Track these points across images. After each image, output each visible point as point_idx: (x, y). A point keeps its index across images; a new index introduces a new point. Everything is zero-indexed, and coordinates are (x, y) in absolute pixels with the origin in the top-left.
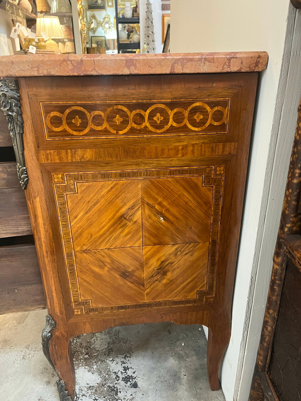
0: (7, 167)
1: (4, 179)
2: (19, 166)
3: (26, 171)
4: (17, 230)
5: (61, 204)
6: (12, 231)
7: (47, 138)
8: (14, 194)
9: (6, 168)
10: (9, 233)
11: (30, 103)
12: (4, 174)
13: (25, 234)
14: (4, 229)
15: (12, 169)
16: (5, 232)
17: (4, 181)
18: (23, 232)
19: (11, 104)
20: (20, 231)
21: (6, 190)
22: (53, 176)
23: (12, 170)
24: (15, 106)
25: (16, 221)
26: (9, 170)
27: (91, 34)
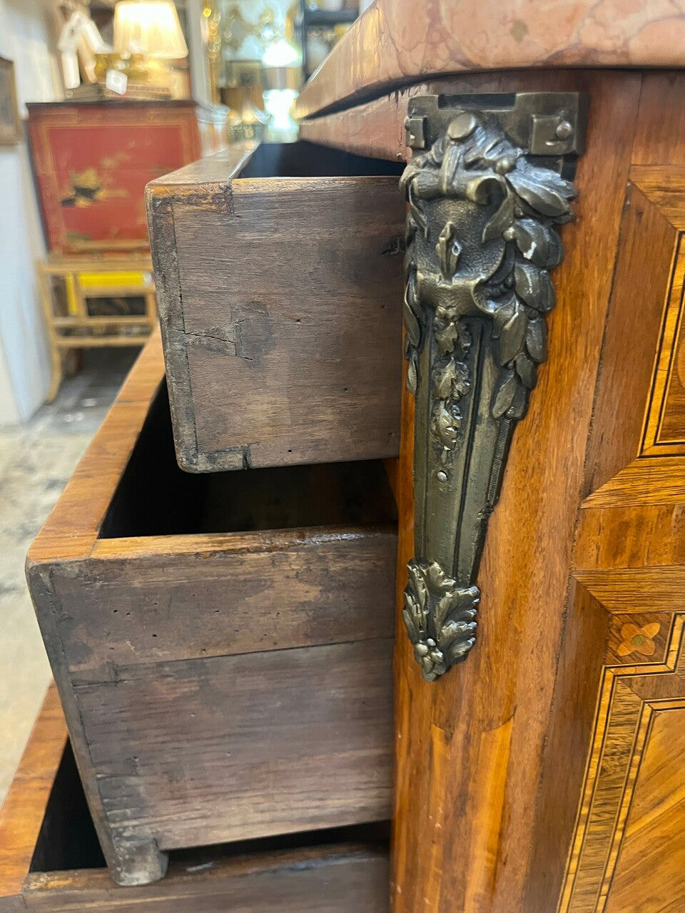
0: (330, 555)
1: (303, 605)
2: (443, 578)
3: (476, 607)
4: (317, 807)
5: (614, 754)
6: (297, 814)
7: (649, 441)
8: (336, 670)
9: (321, 559)
10: (282, 820)
11: (621, 242)
12: (307, 587)
13: (350, 821)
14: (262, 807)
15: (350, 564)
16: (267, 816)
17: (303, 615)
18: (343, 813)
19: (514, 250)
20: (331, 810)
21: (303, 655)
22: (619, 631)
23: (346, 569)
24: (536, 262)
25: (323, 776)
26: (335, 567)
27: (228, 54)
